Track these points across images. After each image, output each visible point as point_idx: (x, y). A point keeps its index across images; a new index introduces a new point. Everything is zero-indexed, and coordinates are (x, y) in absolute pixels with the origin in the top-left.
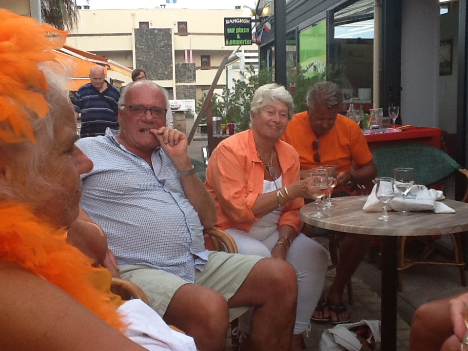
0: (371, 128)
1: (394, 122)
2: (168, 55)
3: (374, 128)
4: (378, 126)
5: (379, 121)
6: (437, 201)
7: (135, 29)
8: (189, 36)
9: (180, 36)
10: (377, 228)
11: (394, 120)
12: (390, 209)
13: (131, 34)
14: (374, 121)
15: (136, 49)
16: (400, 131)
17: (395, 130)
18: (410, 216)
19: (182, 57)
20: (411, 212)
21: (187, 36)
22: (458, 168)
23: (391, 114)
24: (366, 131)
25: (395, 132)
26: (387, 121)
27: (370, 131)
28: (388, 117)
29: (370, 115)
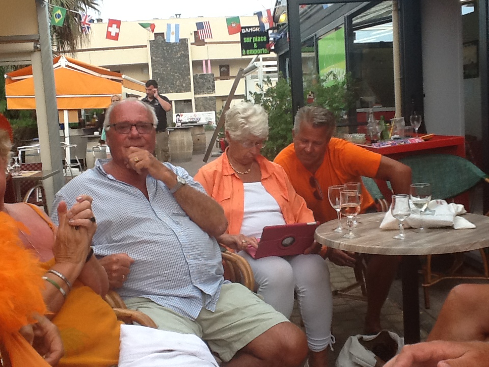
0: (392, 139)
1: (416, 131)
2: (185, 67)
3: (395, 139)
4: (398, 136)
5: (401, 130)
6: (457, 215)
7: (150, 41)
8: (206, 45)
9: (197, 45)
10: (393, 247)
11: (417, 129)
12: (407, 227)
13: (146, 46)
14: (396, 132)
15: (152, 62)
16: (423, 141)
17: (418, 140)
18: (429, 234)
19: (199, 68)
20: (430, 228)
21: (204, 45)
22: (484, 177)
23: (413, 123)
24: (387, 142)
25: (417, 142)
26: (409, 130)
27: (391, 142)
28: (410, 126)
29: (391, 125)
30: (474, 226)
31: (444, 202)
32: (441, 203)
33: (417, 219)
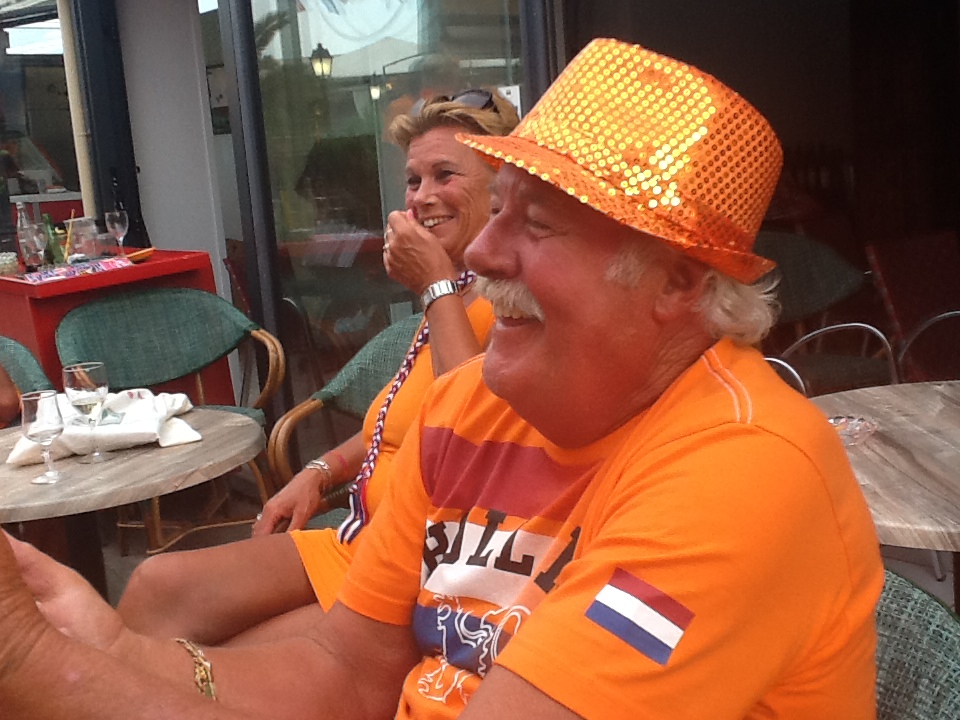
0: (69, 262)
1: (121, 244)
3: (78, 261)
4: (82, 255)
5: (89, 243)
6: (172, 417)
10: (23, 505)
11: (121, 239)
14: (77, 246)
16: (130, 263)
17: (121, 263)
18: (109, 463)
20: (113, 451)
22: (250, 329)
23: (114, 227)
24: (57, 270)
25: (119, 267)
26: (106, 242)
27: (64, 270)
28: (105, 234)
29: (66, 232)
30: (197, 436)
31: (147, 393)
32: (139, 396)
33: (85, 436)
